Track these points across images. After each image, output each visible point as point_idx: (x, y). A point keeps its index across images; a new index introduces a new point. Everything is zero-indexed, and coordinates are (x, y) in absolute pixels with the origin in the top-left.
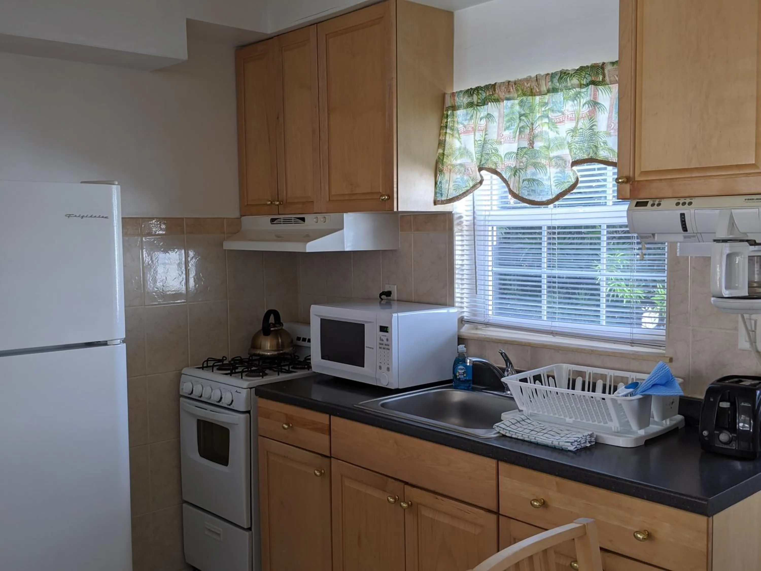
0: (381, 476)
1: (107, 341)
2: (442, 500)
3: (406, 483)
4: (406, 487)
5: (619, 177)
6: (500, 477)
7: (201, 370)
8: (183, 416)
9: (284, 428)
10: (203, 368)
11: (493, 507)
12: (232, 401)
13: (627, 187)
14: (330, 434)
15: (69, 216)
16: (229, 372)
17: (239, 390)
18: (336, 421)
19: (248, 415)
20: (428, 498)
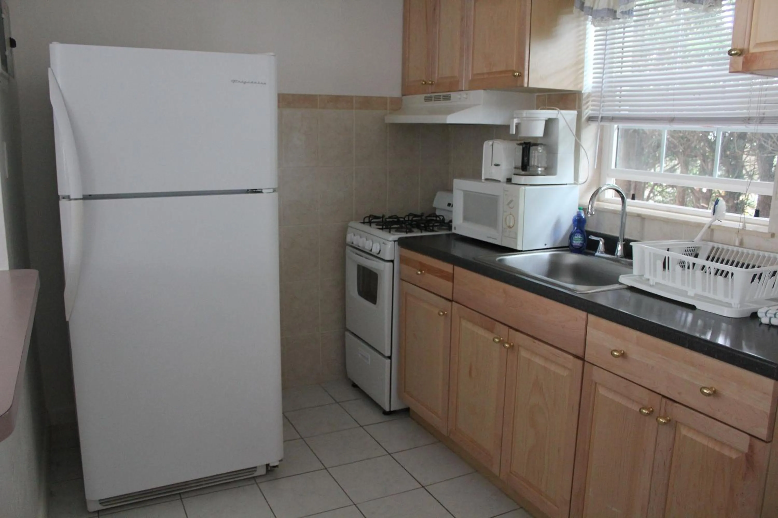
0: (490, 320)
1: (262, 190)
2: (538, 344)
3: (511, 327)
4: (511, 330)
5: (733, 48)
6: (588, 328)
7: (362, 224)
8: (348, 262)
9: (418, 274)
10: (364, 223)
11: (580, 354)
12: (380, 251)
13: (740, 60)
14: (453, 282)
15: (234, 81)
16: (381, 227)
17: (385, 242)
18: (458, 270)
19: (391, 264)
20: (528, 341)
